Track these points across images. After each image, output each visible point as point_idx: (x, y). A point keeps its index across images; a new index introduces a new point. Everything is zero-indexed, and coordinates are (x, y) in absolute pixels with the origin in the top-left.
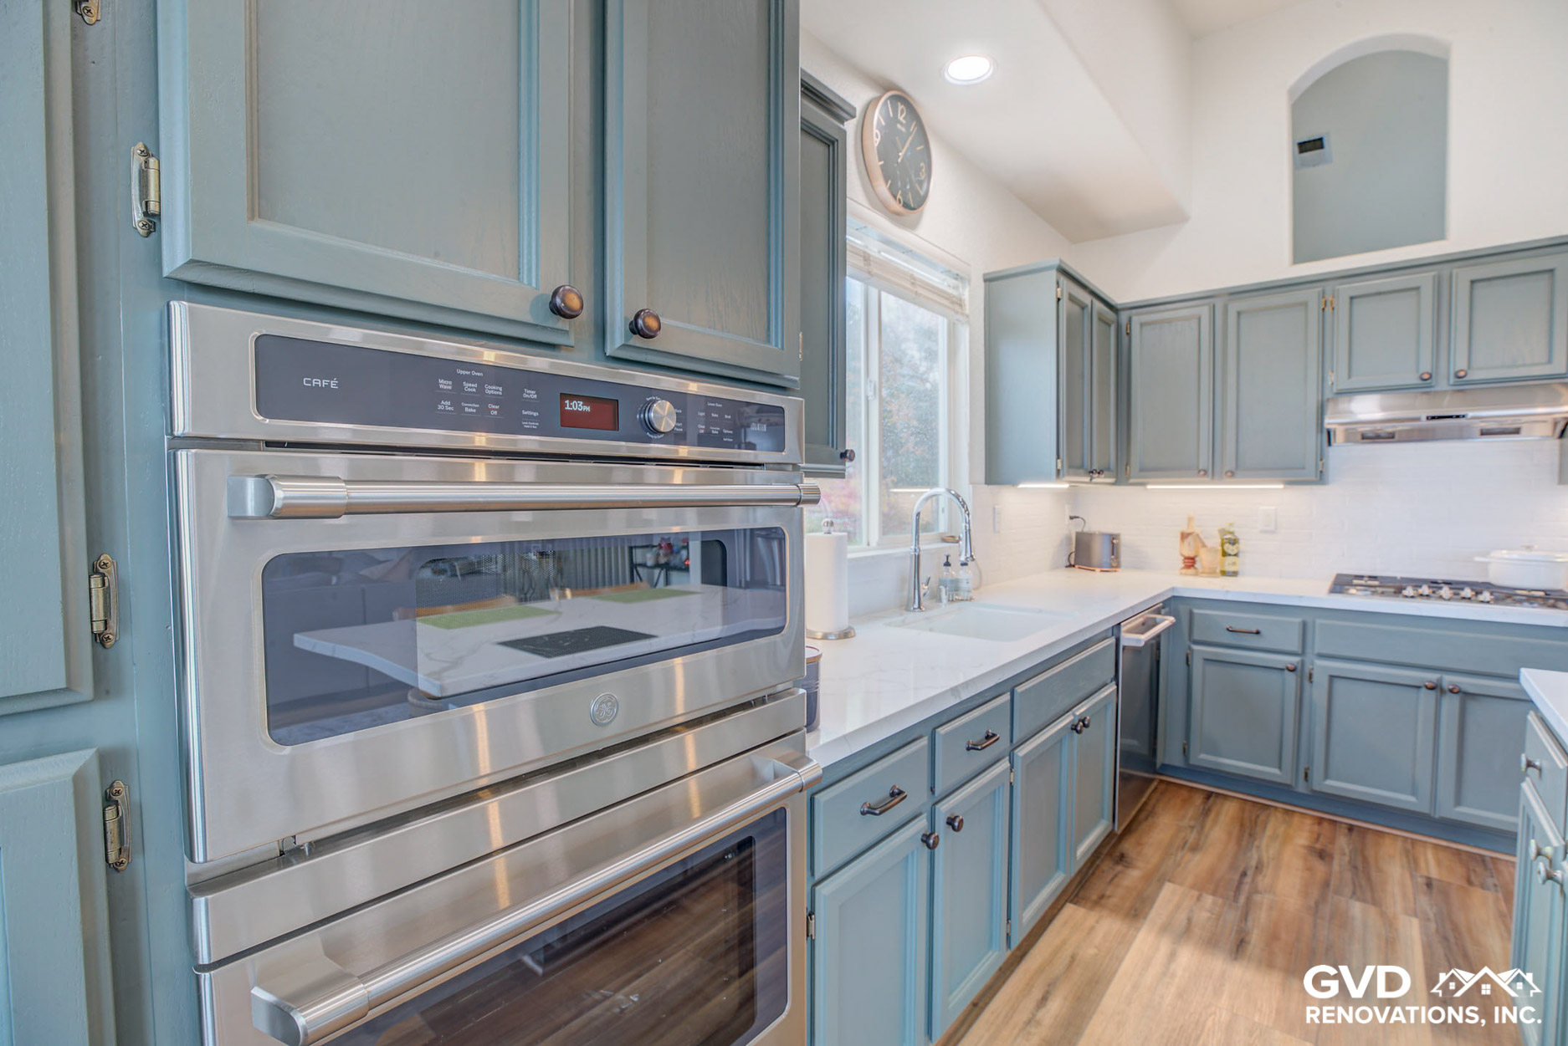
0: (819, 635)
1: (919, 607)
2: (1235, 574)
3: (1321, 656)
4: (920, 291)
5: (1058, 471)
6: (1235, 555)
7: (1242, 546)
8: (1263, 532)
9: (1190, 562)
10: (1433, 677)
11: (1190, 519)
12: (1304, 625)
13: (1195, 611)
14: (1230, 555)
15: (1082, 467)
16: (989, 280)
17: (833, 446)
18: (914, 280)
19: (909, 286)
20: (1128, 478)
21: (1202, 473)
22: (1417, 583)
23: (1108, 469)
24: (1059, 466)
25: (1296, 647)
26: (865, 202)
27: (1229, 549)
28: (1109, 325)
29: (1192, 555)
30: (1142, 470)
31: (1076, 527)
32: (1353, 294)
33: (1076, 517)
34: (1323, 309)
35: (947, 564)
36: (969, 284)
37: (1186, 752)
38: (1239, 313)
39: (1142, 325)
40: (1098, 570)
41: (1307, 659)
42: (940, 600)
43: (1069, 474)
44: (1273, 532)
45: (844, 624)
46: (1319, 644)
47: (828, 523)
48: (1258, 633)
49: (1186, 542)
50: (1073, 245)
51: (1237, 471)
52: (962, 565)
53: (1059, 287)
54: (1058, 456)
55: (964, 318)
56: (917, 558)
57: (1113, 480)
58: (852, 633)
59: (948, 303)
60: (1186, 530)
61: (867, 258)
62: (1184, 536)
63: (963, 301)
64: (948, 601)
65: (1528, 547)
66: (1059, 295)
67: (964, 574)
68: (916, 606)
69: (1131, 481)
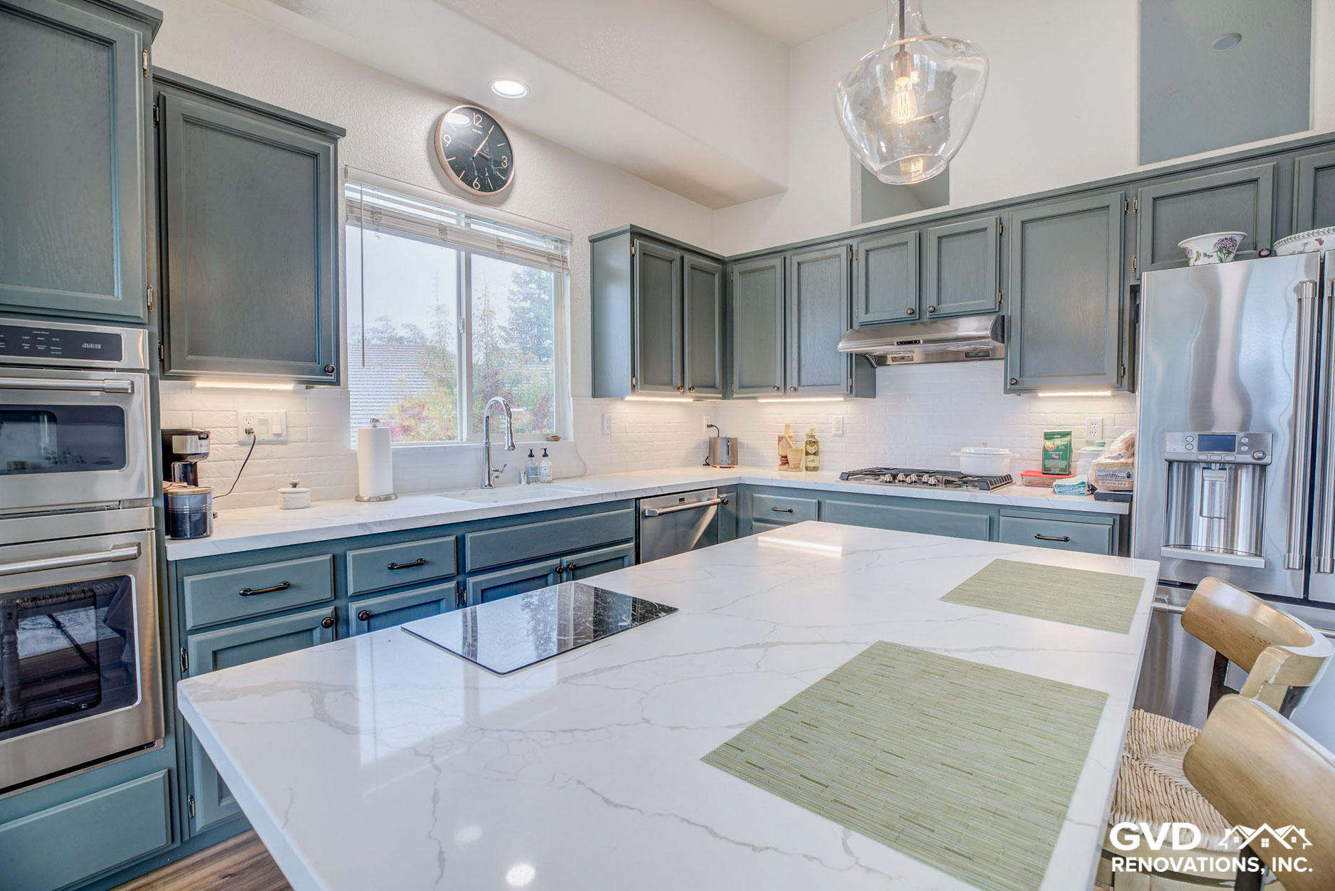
0: (366, 498)
1: (490, 485)
2: (816, 469)
4: (506, 251)
5: (633, 387)
6: (815, 454)
7: (821, 446)
8: (835, 435)
9: (785, 461)
11: (787, 426)
12: (820, 499)
13: (756, 495)
14: (811, 454)
15: (670, 383)
16: (593, 241)
17: (319, 363)
18: (500, 243)
19: (495, 248)
20: (732, 394)
21: (776, 389)
23: (714, 387)
24: (634, 382)
26: (440, 189)
27: (812, 449)
28: (714, 274)
29: (785, 455)
30: (741, 387)
31: (713, 433)
32: (869, 247)
33: (712, 426)
34: (851, 261)
35: (531, 456)
36: (571, 244)
38: (799, 263)
39: (742, 273)
40: (718, 466)
42: (520, 483)
44: (841, 436)
45: (389, 489)
47: (373, 419)
48: (790, 511)
49: (781, 444)
50: (715, 211)
51: (799, 388)
52: (544, 456)
53: (633, 246)
54: (633, 375)
55: (567, 272)
56: (488, 449)
57: (720, 396)
58: (393, 497)
59: (545, 260)
60: (782, 434)
61: (443, 229)
62: (780, 439)
63: (565, 258)
64: (528, 483)
65: (984, 444)
66: (633, 251)
67: (545, 465)
68: (487, 484)
69: (735, 396)
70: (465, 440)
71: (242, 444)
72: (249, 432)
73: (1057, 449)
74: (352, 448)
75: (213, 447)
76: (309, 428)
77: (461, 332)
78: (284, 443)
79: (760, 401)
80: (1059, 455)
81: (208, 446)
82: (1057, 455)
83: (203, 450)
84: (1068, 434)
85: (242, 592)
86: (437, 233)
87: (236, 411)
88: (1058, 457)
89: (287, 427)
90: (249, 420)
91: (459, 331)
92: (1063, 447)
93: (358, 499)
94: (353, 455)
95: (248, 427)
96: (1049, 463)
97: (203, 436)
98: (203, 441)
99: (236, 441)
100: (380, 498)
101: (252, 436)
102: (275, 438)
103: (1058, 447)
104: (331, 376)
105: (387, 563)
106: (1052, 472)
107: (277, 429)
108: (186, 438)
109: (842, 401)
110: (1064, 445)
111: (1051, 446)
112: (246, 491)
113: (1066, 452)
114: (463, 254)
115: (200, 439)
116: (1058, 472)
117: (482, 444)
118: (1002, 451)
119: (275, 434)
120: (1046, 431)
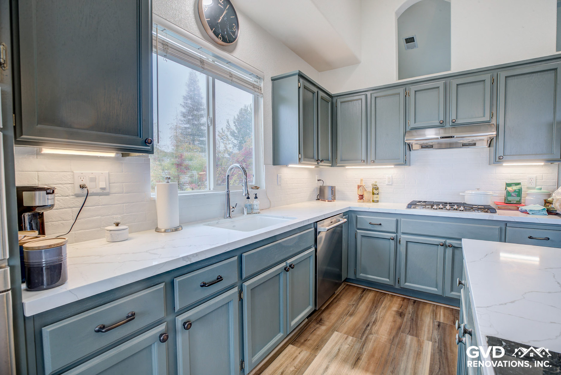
0: (163, 230)
1: (230, 216)
2: (377, 201)
3: (404, 233)
4: (234, 79)
5: (300, 159)
6: (377, 194)
7: (380, 190)
8: (387, 185)
9: (361, 197)
10: (443, 241)
11: (361, 180)
12: (397, 221)
13: (358, 216)
14: (375, 194)
15: (313, 158)
16: (273, 80)
17: (140, 137)
18: (231, 75)
19: (229, 77)
20: (337, 164)
21: (363, 161)
22: (438, 204)
23: (328, 160)
24: (300, 157)
25: (394, 230)
26: (201, 37)
27: (375, 192)
28: (328, 103)
29: (362, 194)
30: (342, 160)
31: (320, 184)
32: (416, 90)
33: (320, 180)
34: (406, 96)
35: (248, 198)
36: (263, 81)
37: (355, 273)
38: (376, 98)
39: (341, 102)
40: (327, 201)
41: (398, 235)
42: (244, 213)
43: (304, 161)
44: (391, 185)
45: (177, 224)
46: (402, 229)
47: (167, 178)
48: (380, 224)
49: (359, 189)
50: (319, 73)
51: (375, 161)
52: (255, 198)
53: (299, 83)
54: (300, 153)
55: (261, 95)
56: (228, 195)
57: (330, 165)
58: (180, 229)
59: (252, 87)
60: (360, 184)
61: (202, 61)
62: (359, 187)
63: (261, 87)
64: (248, 214)
65: (478, 189)
66: (299, 86)
67: (256, 202)
68: (228, 216)
69: (338, 165)
70: (212, 189)
71: (77, 196)
72: (82, 187)
73: (515, 191)
74: (151, 197)
75: (57, 199)
76: (124, 184)
77: (209, 125)
78: (107, 194)
79: (347, 167)
80: (516, 194)
81: (54, 199)
82: (515, 194)
83: (50, 203)
84: (519, 184)
85: (97, 329)
86: (199, 64)
87: (73, 172)
88: (515, 195)
89: (109, 183)
90: (82, 178)
91: (208, 125)
92: (518, 190)
93: (157, 230)
94: (154, 201)
95: (82, 183)
96: (510, 198)
97: (50, 191)
98: (50, 195)
99: (73, 194)
100: (173, 230)
101: (86, 189)
102: (101, 191)
103: (515, 190)
104: (149, 146)
105: (200, 283)
106: (512, 203)
107: (102, 185)
108: (35, 194)
109: (393, 168)
110: (518, 189)
111: (512, 190)
112: (81, 230)
113: (519, 193)
114: (211, 79)
115: (48, 193)
116: (515, 203)
117: (225, 192)
118: (489, 193)
119: (101, 188)
120: (507, 182)
